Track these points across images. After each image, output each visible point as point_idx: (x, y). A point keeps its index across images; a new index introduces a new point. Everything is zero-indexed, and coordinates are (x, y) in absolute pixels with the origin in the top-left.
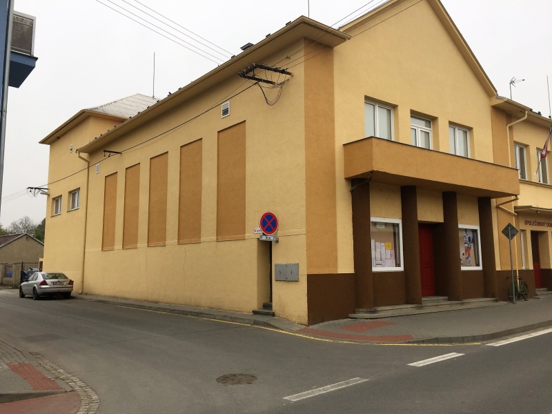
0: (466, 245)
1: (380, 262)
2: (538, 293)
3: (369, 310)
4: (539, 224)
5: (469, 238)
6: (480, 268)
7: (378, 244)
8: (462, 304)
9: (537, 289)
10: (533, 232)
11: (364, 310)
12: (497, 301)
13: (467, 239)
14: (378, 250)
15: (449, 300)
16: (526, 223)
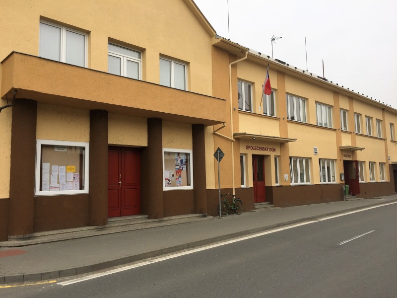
0: (178, 167)
1: (58, 186)
2: (256, 207)
3: (21, 236)
4: (262, 149)
5: (182, 161)
6: (191, 187)
7: (55, 167)
8: (160, 221)
9: (255, 204)
10: (254, 156)
11: (15, 237)
12: (204, 216)
13: (179, 162)
14: (55, 174)
15: (149, 218)
16: (248, 148)
